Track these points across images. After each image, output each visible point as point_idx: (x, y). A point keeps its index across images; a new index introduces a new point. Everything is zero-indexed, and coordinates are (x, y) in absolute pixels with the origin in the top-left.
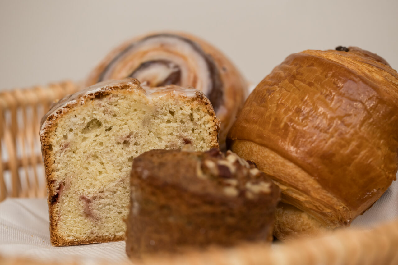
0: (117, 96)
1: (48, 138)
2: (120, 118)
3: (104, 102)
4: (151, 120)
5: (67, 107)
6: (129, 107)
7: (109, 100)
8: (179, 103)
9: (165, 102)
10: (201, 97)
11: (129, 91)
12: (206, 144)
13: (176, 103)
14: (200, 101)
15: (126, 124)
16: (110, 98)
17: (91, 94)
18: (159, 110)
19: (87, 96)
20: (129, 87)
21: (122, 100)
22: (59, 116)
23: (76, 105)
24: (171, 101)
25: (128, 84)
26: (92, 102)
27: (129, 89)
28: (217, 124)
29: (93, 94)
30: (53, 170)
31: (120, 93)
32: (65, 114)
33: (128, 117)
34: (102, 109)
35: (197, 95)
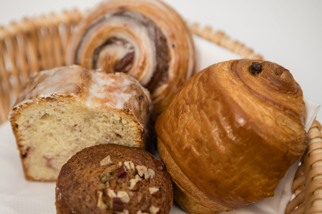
0: (63, 101)
1: (14, 121)
2: (67, 115)
3: (54, 104)
4: (90, 120)
5: (26, 104)
6: (73, 109)
7: (58, 103)
8: (110, 112)
9: (100, 110)
10: (127, 110)
11: (72, 100)
12: (133, 138)
13: (108, 111)
14: (126, 113)
15: (72, 118)
16: (58, 102)
17: (44, 98)
18: (95, 114)
19: (40, 98)
20: (72, 96)
21: (68, 105)
22: (21, 109)
23: (33, 103)
24: (104, 110)
25: (71, 95)
26: (45, 103)
27: (72, 98)
28: (140, 129)
29: (45, 98)
30: (21, 140)
31: (65, 100)
32: (25, 108)
33: (73, 115)
34: (53, 108)
35: (124, 109)
